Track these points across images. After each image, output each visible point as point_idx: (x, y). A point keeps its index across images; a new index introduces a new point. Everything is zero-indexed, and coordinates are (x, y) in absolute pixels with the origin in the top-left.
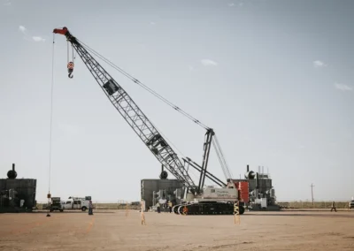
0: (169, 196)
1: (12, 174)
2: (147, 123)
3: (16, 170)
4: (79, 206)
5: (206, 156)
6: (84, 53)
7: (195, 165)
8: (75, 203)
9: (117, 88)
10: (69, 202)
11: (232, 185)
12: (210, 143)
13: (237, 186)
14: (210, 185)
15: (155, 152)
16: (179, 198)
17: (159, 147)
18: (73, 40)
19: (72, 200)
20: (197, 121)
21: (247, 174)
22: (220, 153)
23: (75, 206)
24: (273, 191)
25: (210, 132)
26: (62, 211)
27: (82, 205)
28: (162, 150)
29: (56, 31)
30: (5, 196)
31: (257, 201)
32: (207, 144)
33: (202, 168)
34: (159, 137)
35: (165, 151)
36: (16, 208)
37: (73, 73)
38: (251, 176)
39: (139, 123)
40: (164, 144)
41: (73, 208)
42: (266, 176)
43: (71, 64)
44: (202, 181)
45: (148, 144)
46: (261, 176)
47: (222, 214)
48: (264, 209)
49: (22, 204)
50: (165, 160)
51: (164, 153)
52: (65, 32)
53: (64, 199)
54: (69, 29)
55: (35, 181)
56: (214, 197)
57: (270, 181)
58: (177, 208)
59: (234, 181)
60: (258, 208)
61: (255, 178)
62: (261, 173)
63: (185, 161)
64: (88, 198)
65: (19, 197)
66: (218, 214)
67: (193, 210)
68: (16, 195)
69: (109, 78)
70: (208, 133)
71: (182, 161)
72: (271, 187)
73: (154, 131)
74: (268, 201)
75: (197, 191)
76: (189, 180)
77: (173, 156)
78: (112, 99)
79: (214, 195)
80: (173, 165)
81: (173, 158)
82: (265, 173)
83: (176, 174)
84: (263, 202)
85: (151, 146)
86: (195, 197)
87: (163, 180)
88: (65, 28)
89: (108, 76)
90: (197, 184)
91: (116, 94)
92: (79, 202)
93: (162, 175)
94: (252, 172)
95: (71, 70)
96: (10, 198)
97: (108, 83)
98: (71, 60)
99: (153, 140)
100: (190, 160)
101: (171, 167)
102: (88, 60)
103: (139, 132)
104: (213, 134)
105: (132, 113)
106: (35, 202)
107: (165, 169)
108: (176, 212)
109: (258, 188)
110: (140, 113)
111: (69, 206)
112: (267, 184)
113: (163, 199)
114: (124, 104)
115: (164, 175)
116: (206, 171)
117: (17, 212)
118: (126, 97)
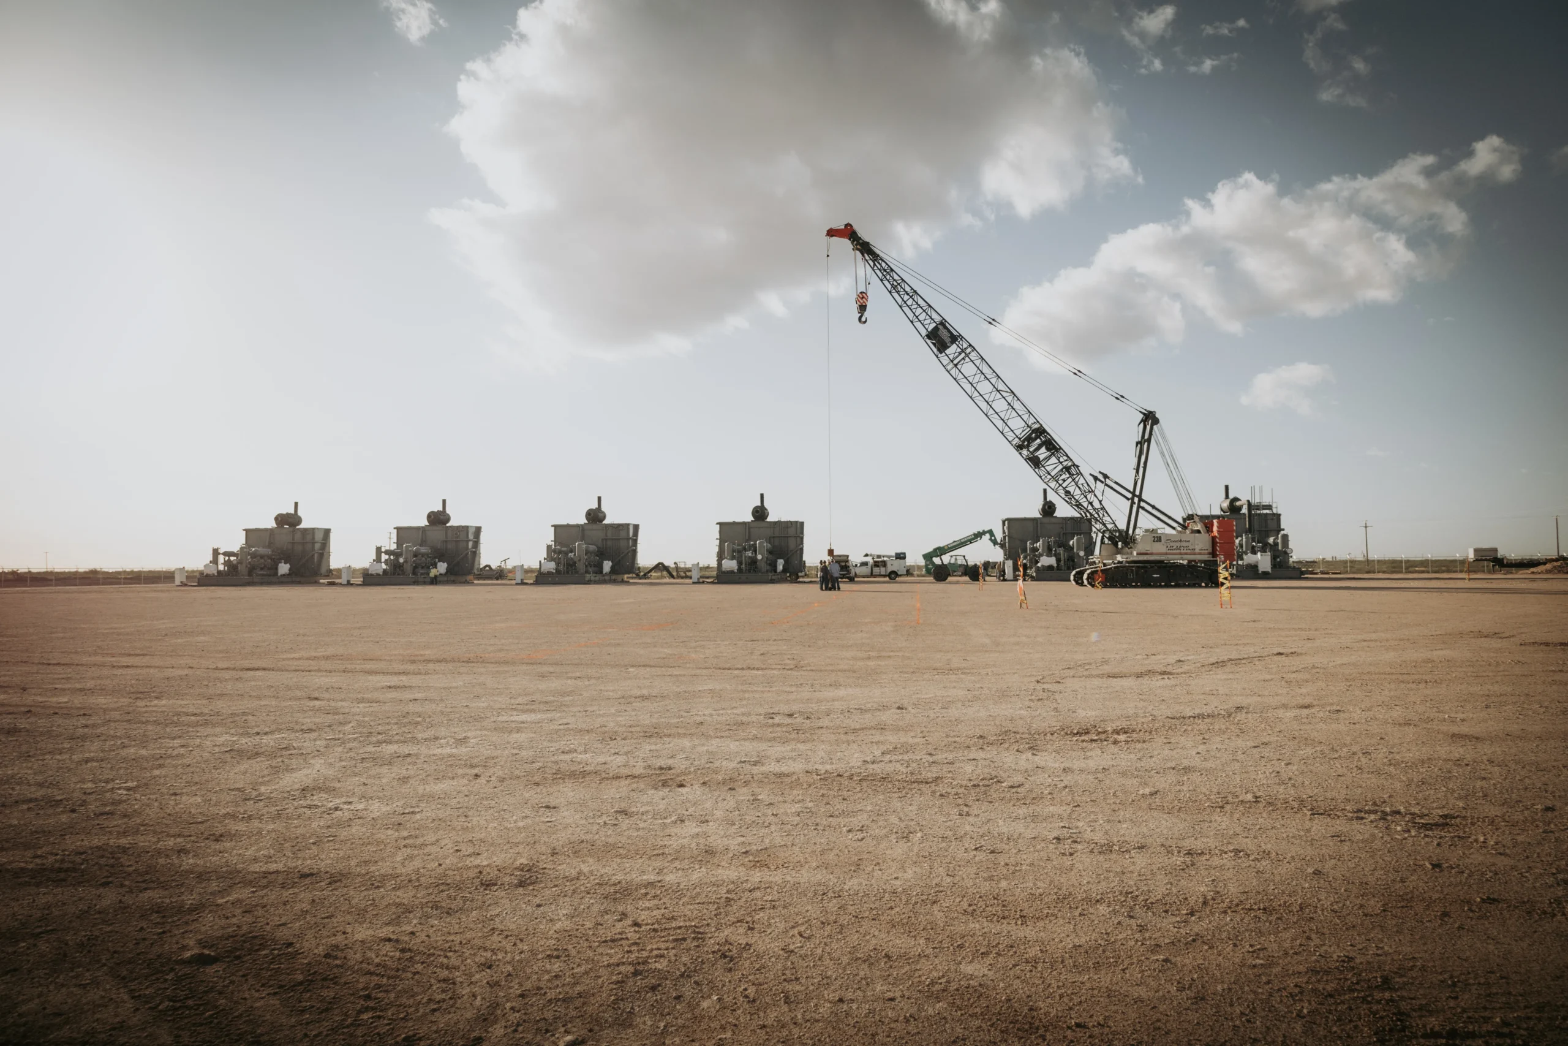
0: (1061, 551)
1: (760, 513)
2: (1017, 405)
3: (766, 505)
4: (883, 571)
5: (1141, 466)
6: (887, 272)
7: (1117, 488)
8: (876, 564)
9: (954, 339)
10: (864, 564)
11: (1199, 527)
12: (1149, 441)
13: (1209, 528)
14: (1151, 527)
15: (1035, 462)
16: (1082, 553)
17: (1043, 453)
18: (865, 248)
19: (869, 559)
20: (1120, 398)
21: (1226, 504)
22: (1171, 464)
23: (876, 570)
24: (1285, 538)
25: (1150, 418)
26: (852, 580)
27: (890, 569)
28: (1048, 458)
29: (831, 233)
30: (749, 554)
31: (1249, 559)
32: (1143, 444)
33: (1134, 495)
34: (1040, 431)
35: (1053, 460)
36: (770, 575)
37: (866, 314)
38: (1234, 507)
39: (1000, 405)
40: (1052, 446)
41: (872, 575)
42: (1269, 507)
43: (863, 296)
44: (1132, 519)
45: (1019, 448)
46: (1258, 507)
47: (1177, 586)
48: (1265, 576)
49: (780, 568)
50: (1055, 478)
51: (1053, 465)
52: (849, 233)
53: (856, 558)
54: (856, 227)
55: (802, 524)
56: (1158, 551)
57: (1278, 516)
58: (1081, 573)
59: (1202, 518)
60: (1252, 572)
61: (1245, 510)
62: (1256, 500)
63: (1096, 479)
64: (901, 556)
65: (775, 553)
66: (1168, 586)
67: (1116, 578)
68: (770, 552)
69: (938, 319)
70: (1144, 421)
71: (1091, 480)
72: (1279, 530)
73: (1031, 421)
74: (1274, 558)
75: (1122, 539)
76: (1106, 519)
77: (1070, 469)
78: (945, 360)
79: (1159, 548)
80: (1071, 489)
81: (1071, 475)
82: (1266, 501)
83: (1079, 505)
84: (1263, 560)
85: (1025, 452)
86: (1119, 552)
87: (1047, 520)
88: (848, 225)
89: (934, 316)
90: (1122, 526)
91: (952, 350)
92: (884, 564)
93: (1043, 509)
94: (1236, 499)
95: (862, 308)
96: (759, 557)
97: (936, 329)
98: (862, 289)
99: (1029, 440)
100: (1106, 476)
101: (1067, 493)
102: (898, 288)
103: (1000, 424)
104: (1156, 421)
105: (985, 387)
106: (802, 564)
107: (1052, 497)
108: (1079, 581)
109: (1250, 530)
110: (1001, 387)
111: (865, 570)
112: (1272, 525)
113: (1049, 555)
114: (968, 368)
115: (1049, 508)
116: (1140, 500)
117: (772, 582)
118: (973, 354)
